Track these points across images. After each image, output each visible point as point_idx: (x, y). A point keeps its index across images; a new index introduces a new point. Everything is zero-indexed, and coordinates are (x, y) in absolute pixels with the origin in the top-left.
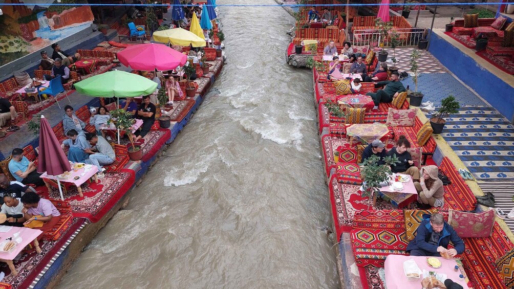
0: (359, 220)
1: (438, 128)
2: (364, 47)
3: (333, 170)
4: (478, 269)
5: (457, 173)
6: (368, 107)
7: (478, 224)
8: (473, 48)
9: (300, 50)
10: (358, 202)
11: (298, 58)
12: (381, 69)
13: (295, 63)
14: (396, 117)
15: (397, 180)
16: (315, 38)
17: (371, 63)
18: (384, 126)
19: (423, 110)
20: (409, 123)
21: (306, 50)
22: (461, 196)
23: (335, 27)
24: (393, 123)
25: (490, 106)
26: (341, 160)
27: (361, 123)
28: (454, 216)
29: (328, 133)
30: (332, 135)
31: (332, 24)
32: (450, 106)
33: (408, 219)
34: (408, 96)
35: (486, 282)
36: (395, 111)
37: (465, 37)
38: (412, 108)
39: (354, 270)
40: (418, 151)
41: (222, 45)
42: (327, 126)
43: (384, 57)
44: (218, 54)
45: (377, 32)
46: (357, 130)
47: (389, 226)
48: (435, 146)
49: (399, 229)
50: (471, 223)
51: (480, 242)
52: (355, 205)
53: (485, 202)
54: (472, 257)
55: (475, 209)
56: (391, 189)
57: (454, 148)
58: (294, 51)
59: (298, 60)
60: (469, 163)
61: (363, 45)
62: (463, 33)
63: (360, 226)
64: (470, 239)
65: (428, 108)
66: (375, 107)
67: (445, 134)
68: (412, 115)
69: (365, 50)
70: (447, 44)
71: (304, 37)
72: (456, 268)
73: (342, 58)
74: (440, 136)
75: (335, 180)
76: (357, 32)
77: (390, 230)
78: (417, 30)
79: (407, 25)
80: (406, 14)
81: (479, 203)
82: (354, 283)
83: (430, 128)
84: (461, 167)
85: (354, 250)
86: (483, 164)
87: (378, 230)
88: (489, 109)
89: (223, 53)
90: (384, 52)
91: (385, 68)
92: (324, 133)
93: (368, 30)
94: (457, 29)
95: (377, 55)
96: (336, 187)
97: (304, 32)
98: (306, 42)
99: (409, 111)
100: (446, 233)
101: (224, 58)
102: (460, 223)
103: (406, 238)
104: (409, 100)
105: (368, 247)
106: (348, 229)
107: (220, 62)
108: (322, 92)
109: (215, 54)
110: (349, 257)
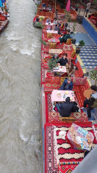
0: (47, 80)
1: (78, 52)
2: (61, 21)
3: (43, 65)
4: (79, 94)
5: (80, 66)
6: (58, 43)
7: (82, 81)
8: (95, 24)
9: (38, 20)
10: (49, 75)
11: (37, 23)
13: (36, 25)
14: (66, 47)
15: (61, 68)
16: (44, 16)
17: (63, 27)
18: (62, 50)
19: (75, 46)
20: (70, 50)
21: (40, 20)
22: (80, 73)
23: (52, 12)
24: (65, 50)
25: (96, 45)
26: (45, 61)
28: (75, 79)
29: (43, 52)
30: (44, 52)
31: (51, 11)
33: (61, 80)
34: (71, 40)
35: (80, 97)
36: (66, 45)
38: (72, 44)
39: (44, 95)
40: (70, 59)
42: (43, 49)
43: (67, 25)
44: (6, 18)
46: (52, 51)
47: (56, 82)
48: (76, 58)
49: (59, 83)
50: (80, 81)
51: (82, 87)
52: (47, 76)
53: (86, 75)
54: (78, 91)
55: (83, 77)
56: (59, 71)
57: (82, 59)
58: (36, 20)
59: (37, 24)
60: (85, 63)
61: (60, 20)
62: (93, 19)
63: (47, 82)
64: (79, 86)
65: (77, 45)
66: (61, 44)
67: (80, 54)
68: (71, 47)
69: (61, 22)
70: (88, 22)
71: (40, 15)
72: (72, 93)
73: (52, 24)
74: (78, 54)
75: (43, 68)
77: (56, 83)
78: (79, 16)
79: (76, 14)
80: (77, 10)
81: (84, 75)
82: (43, 98)
83: (75, 51)
84: (82, 64)
85: (44, 89)
86: (89, 64)
87: (53, 83)
88: (95, 46)
89: (8, 18)
90: (67, 23)
92: (42, 52)
93: (63, 14)
94: (92, 17)
95: (64, 25)
96: (43, 70)
97: (40, 12)
98: (40, 17)
99: (70, 45)
100: (71, 84)
101: (8, 20)
102: (76, 81)
103: (60, 86)
104: (71, 41)
105: (49, 88)
106: (44, 83)
107: (6, 22)
108: (44, 37)
110: (43, 91)
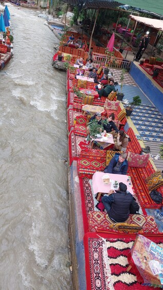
0: (83, 154)
1: (129, 113)
2: (97, 64)
3: (72, 128)
4: (138, 182)
5: (135, 136)
6: (96, 97)
7: (141, 161)
8: (151, 75)
9: (61, 59)
10: (83, 146)
11: (59, 63)
12: (105, 78)
13: (57, 66)
14: (109, 105)
15: (105, 136)
16: (70, 53)
17: (100, 74)
18: (103, 108)
19: (123, 103)
20: (115, 109)
21: (64, 60)
22: (135, 147)
23: (83, 50)
24: (107, 108)
25: (154, 106)
26: (77, 123)
27: (91, 104)
28: (130, 155)
29: (72, 108)
30: (74, 109)
31: (81, 48)
32: (137, 101)
33: (108, 155)
34: (116, 95)
35: (140, 188)
36: (109, 101)
37: (148, 69)
39: (77, 179)
40: (117, 123)
41: (12, 45)
42: (72, 104)
43: (107, 72)
44: (9, 50)
45: (105, 57)
46: (88, 108)
47: (98, 158)
48: (126, 122)
49: (103, 160)
50: (138, 159)
51: (140, 170)
52: (81, 147)
53: (145, 151)
54: (135, 176)
55: (140, 153)
56: (101, 140)
57: (135, 124)
58: (57, 58)
59: (59, 65)
60: (141, 132)
61: (97, 63)
62: (148, 67)
63: (82, 157)
64: (136, 168)
65: (125, 102)
66: (99, 98)
67: (132, 117)
68: (117, 105)
69: (97, 66)
70: (140, 71)
71: (64, 52)
72: (128, 180)
73: (84, 67)
74: (129, 117)
75: (73, 133)
76: (95, 55)
77: (98, 160)
78: (126, 61)
79: (121, 57)
80: (121, 51)
81: (143, 151)
82: (76, 186)
83: (125, 112)
84: (137, 133)
85: (78, 169)
86: (147, 133)
87: (92, 160)
88: (154, 108)
89: (12, 50)
90: (107, 69)
91: (107, 78)
92: (70, 108)
93: (101, 55)
94: (145, 64)
95: (104, 70)
96: (73, 137)
97: (64, 48)
98: (65, 55)
99: (116, 102)
100: (125, 164)
101: (12, 53)
102: (133, 159)
103: (105, 165)
104: (116, 97)
105: (86, 168)
106: (76, 159)
107: (9, 55)
108: (71, 85)
109: (6, 49)
110: (75, 173)
